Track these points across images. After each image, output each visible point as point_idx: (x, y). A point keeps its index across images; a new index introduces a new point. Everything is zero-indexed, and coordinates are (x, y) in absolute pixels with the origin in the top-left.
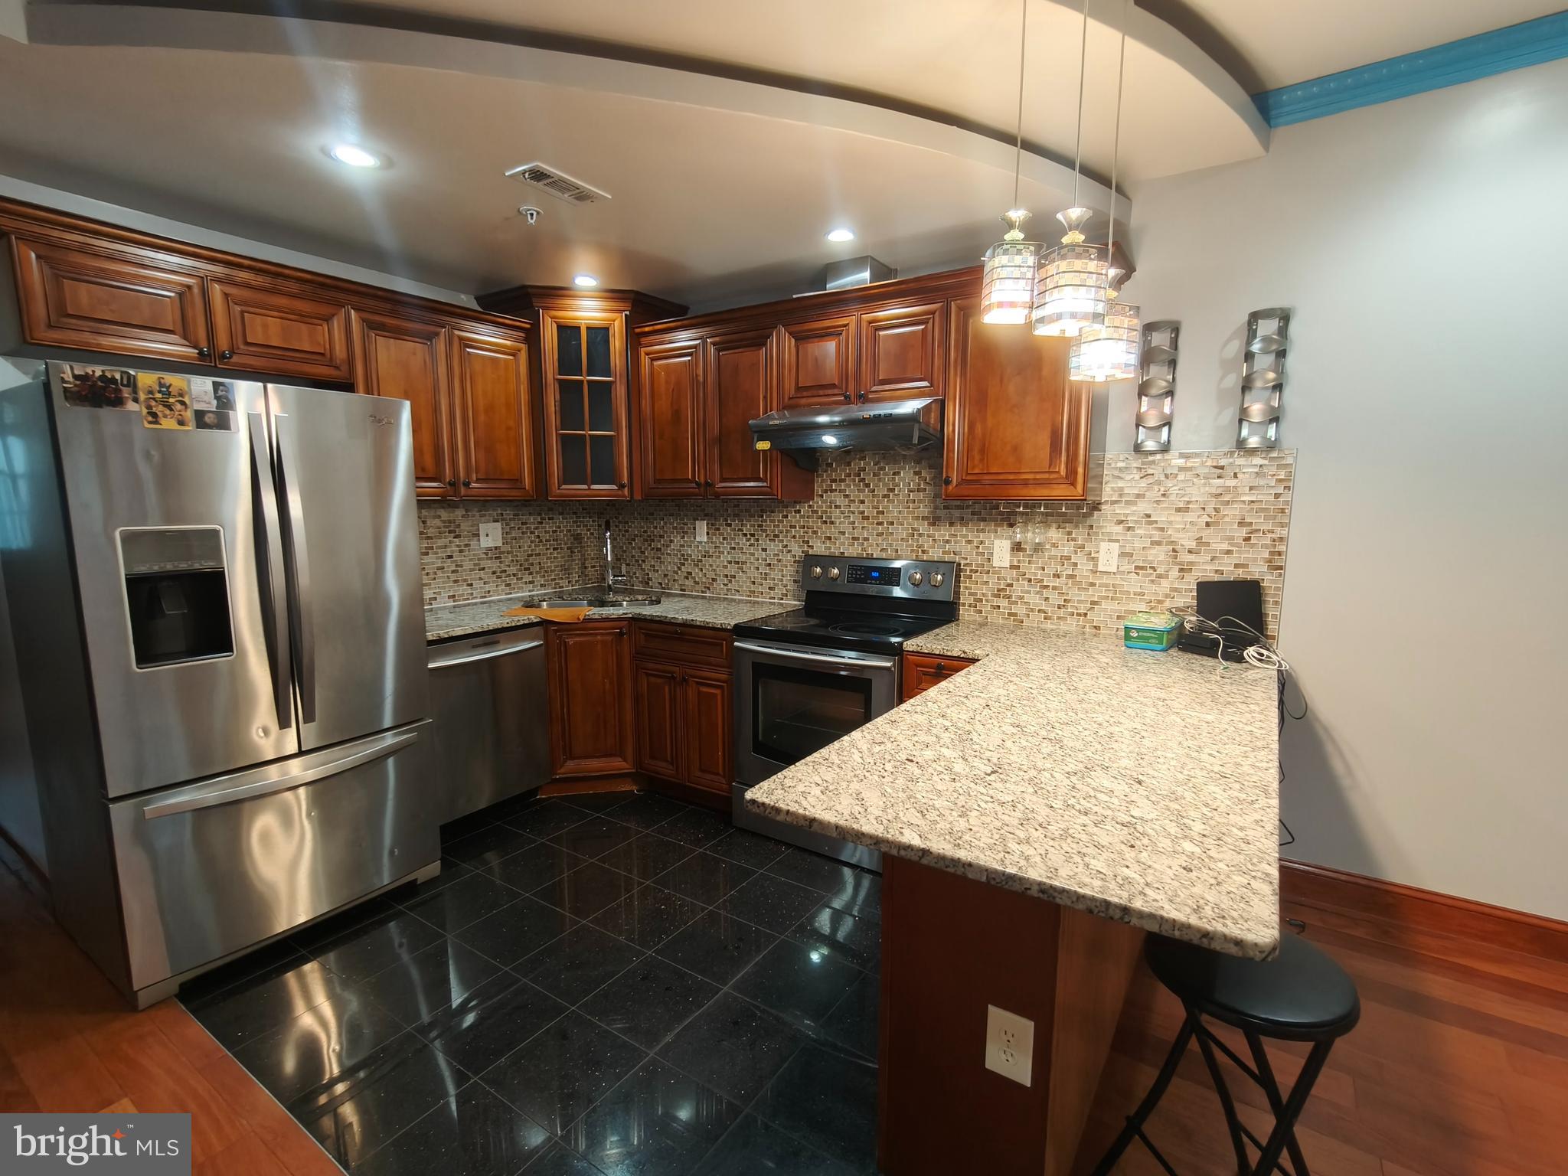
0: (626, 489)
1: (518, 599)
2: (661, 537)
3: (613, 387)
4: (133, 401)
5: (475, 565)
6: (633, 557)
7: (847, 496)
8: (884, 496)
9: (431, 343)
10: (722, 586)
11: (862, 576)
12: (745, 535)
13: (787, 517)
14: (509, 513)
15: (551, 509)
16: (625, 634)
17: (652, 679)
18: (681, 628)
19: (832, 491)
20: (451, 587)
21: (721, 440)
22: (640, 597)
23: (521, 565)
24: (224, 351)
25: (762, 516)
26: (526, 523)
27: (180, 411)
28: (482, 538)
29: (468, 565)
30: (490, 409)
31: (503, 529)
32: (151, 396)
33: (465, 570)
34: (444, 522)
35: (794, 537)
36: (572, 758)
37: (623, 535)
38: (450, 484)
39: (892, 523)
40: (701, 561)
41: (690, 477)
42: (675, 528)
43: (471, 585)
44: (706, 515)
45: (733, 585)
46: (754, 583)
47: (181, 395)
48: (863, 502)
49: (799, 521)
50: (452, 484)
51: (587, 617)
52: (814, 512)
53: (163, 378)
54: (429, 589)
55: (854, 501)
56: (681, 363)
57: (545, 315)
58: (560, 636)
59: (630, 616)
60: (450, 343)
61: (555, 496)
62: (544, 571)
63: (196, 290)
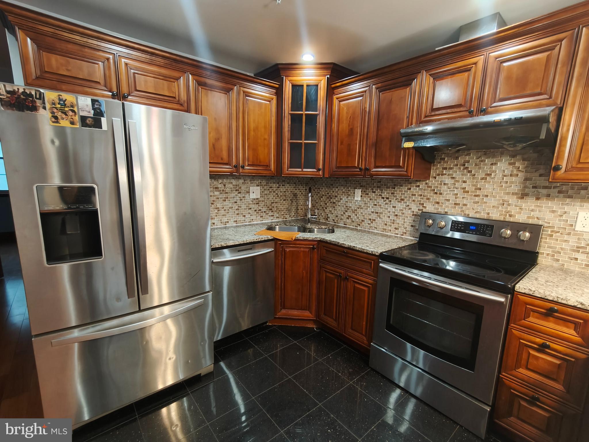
0: (321, 171)
1: (266, 223)
2: (336, 196)
3: (318, 117)
4: (43, 108)
5: (247, 206)
6: (321, 205)
7: (453, 178)
8: (482, 179)
9: (229, 94)
10: (367, 225)
11: (462, 228)
12: (383, 198)
13: (410, 189)
14: (264, 182)
15: (284, 181)
16: (316, 248)
17: (328, 274)
18: (346, 250)
19: (442, 175)
20: (235, 217)
21: (377, 144)
22: (323, 227)
23: (268, 207)
24: (124, 94)
25: (395, 188)
26: (271, 187)
27: (71, 116)
28: (251, 194)
29: (244, 206)
30: (256, 129)
31: (261, 190)
32: (54, 106)
33: (242, 209)
34: (234, 185)
35: (414, 201)
36: (284, 308)
37: (317, 195)
38: (235, 167)
39: (487, 196)
40: (356, 210)
41: (356, 166)
42: (343, 192)
43: (245, 216)
44: (361, 186)
45: (374, 225)
46: (386, 224)
47: (72, 106)
48: (465, 182)
49: (418, 192)
50: (236, 167)
51: (296, 238)
52: (428, 187)
53: (61, 95)
54: (226, 217)
55: (458, 181)
56: (356, 101)
57: (286, 80)
58: (282, 247)
59: (319, 239)
60: (238, 93)
61: (284, 175)
62: (279, 210)
63: (111, 61)
